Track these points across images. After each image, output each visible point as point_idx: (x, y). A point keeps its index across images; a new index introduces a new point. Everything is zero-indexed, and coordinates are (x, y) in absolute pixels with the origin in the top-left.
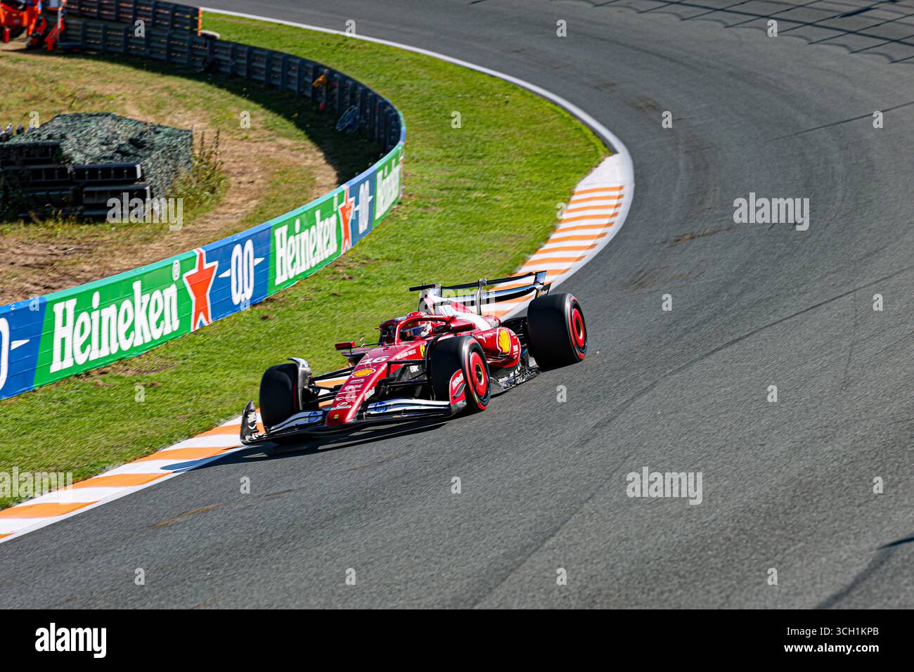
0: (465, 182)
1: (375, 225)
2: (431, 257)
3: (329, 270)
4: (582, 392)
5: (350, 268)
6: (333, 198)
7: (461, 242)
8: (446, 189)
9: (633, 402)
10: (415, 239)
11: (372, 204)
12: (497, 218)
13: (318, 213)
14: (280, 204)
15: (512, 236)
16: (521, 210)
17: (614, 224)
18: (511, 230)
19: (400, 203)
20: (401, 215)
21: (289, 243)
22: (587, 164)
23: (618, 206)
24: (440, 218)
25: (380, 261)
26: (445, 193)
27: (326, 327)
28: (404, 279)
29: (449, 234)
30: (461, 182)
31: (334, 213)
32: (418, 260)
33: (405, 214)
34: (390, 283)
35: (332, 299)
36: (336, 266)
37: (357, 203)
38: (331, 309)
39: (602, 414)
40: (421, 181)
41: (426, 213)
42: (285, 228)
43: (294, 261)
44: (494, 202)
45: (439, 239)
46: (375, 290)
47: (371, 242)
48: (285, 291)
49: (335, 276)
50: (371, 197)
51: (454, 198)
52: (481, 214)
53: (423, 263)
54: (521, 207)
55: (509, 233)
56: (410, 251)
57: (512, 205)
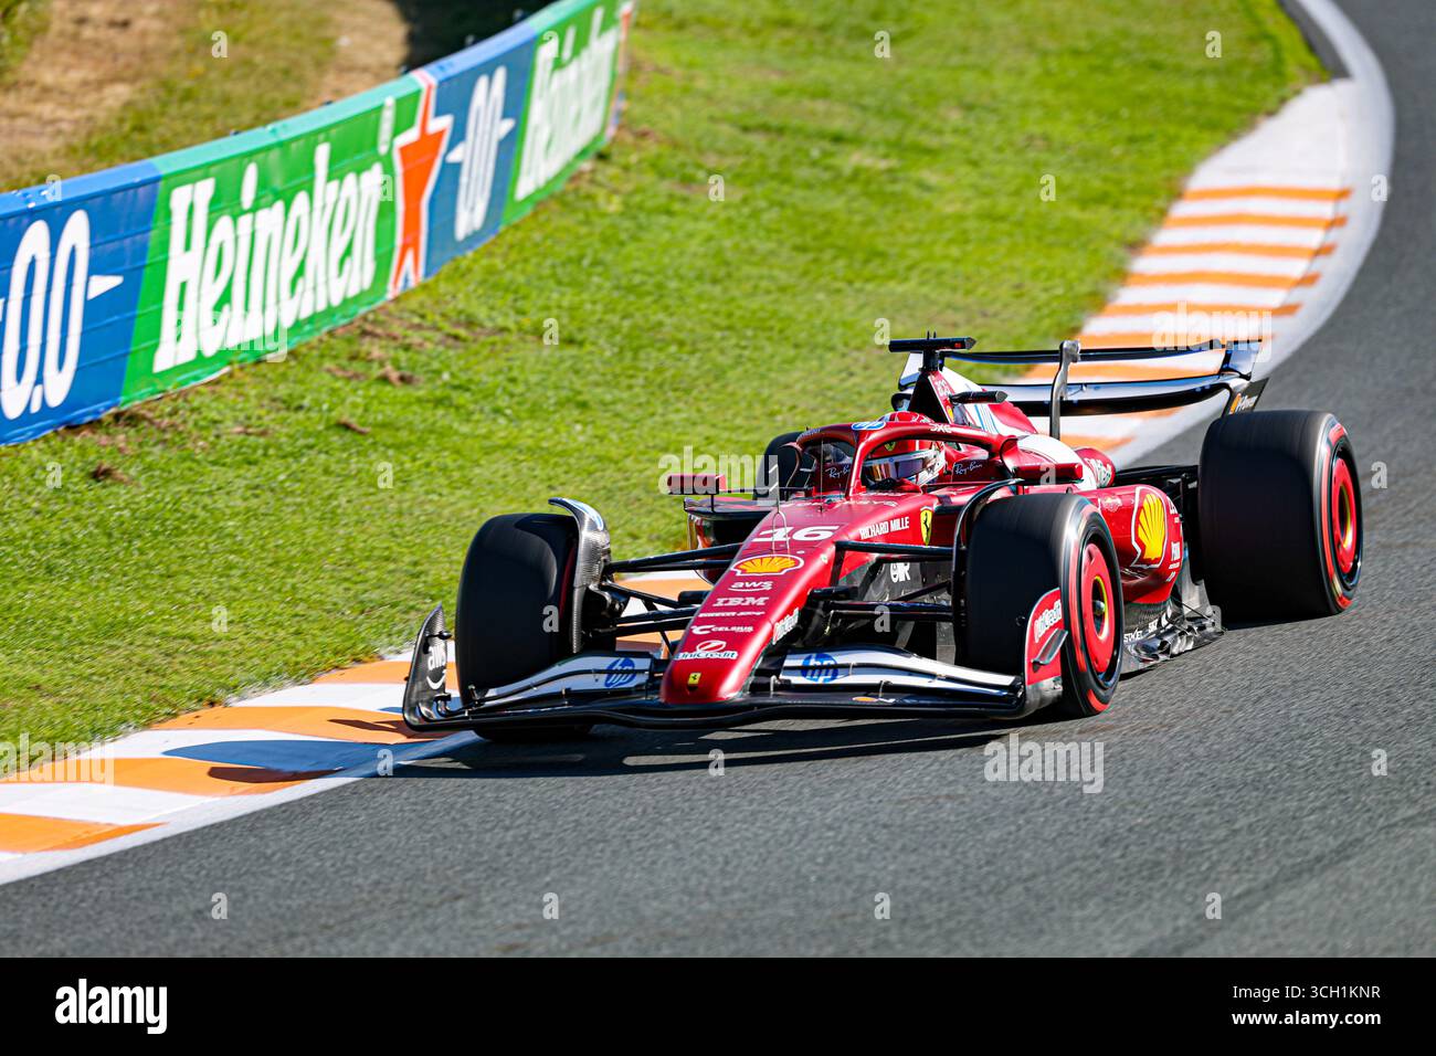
0: (828, 115)
1: (510, 216)
2: (681, 344)
3: (340, 346)
4: (1105, 842)
5: (407, 348)
6: (380, 108)
7: (787, 309)
8: (765, 129)
9: (1269, 897)
10: (637, 279)
11: (509, 151)
12: (919, 244)
13: (322, 153)
14: (207, 109)
15: (956, 309)
16: (1003, 226)
17: (1302, 314)
18: (954, 289)
19: (602, 157)
20: (601, 194)
21: (215, 240)
22: (1239, 102)
23: (1324, 251)
24: (729, 221)
25: (513, 338)
26: (758, 141)
27: (301, 530)
28: (583, 406)
29: (748, 278)
30: (813, 113)
31: (379, 158)
32: (636, 351)
33: (615, 192)
34: (535, 411)
35: (335, 439)
36: (365, 333)
37: (459, 134)
38: (327, 471)
39: (1158, 923)
40: (686, 91)
41: (685, 200)
42: (205, 189)
43: (225, 298)
44: (914, 192)
45: (717, 290)
46: (483, 431)
47: (491, 271)
48: (184, 395)
49: (357, 367)
50: (508, 125)
51: (784, 161)
52: (865, 224)
53: (651, 359)
54: (1003, 218)
55: (947, 296)
56: (614, 319)
57: (972, 208)
